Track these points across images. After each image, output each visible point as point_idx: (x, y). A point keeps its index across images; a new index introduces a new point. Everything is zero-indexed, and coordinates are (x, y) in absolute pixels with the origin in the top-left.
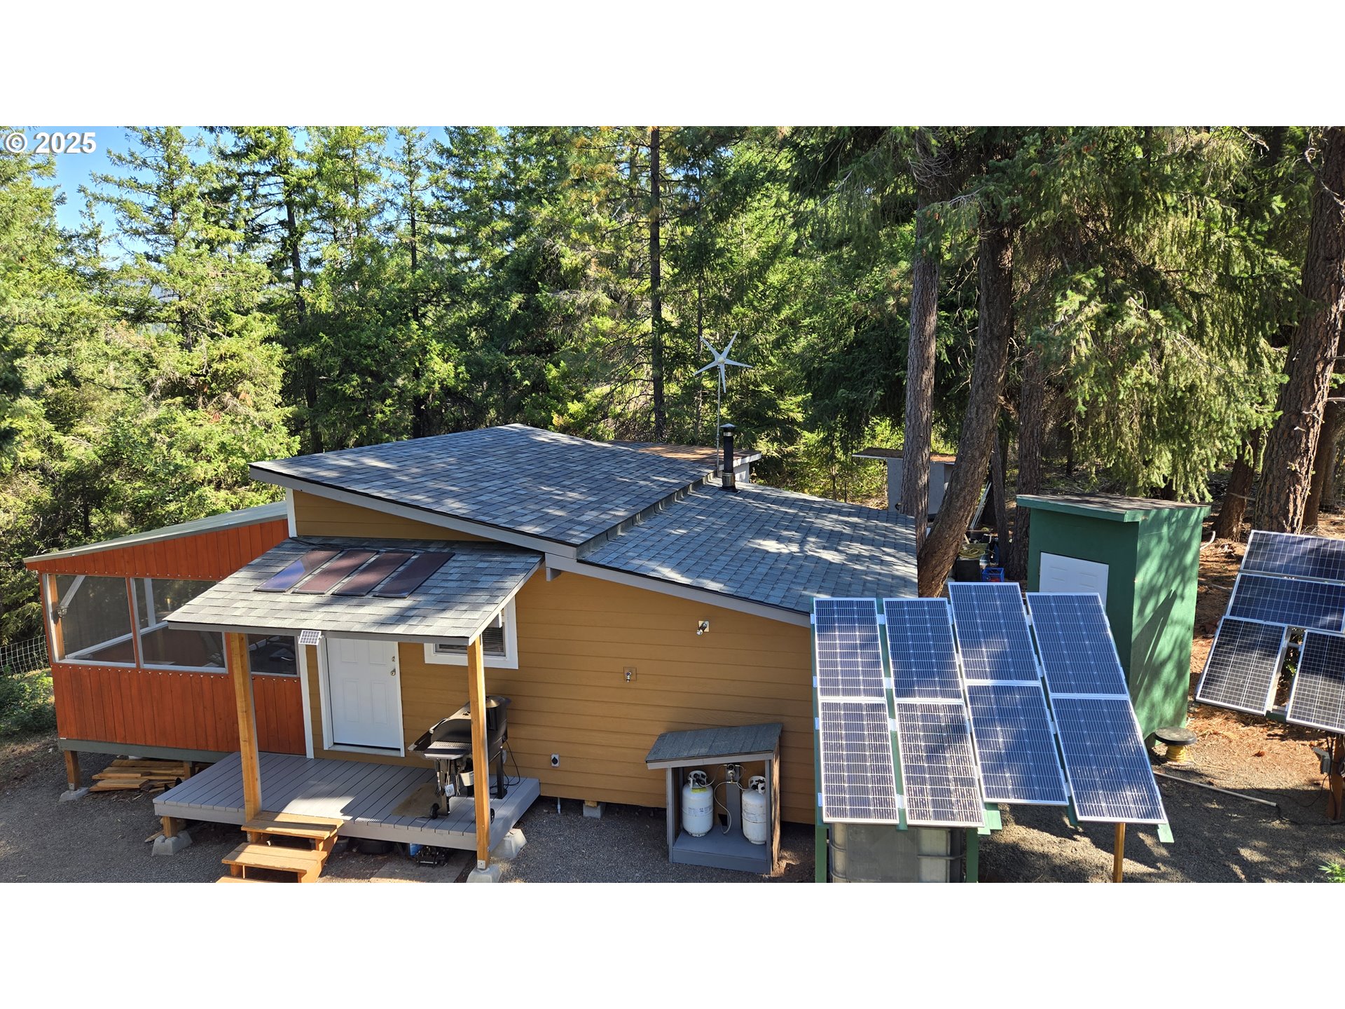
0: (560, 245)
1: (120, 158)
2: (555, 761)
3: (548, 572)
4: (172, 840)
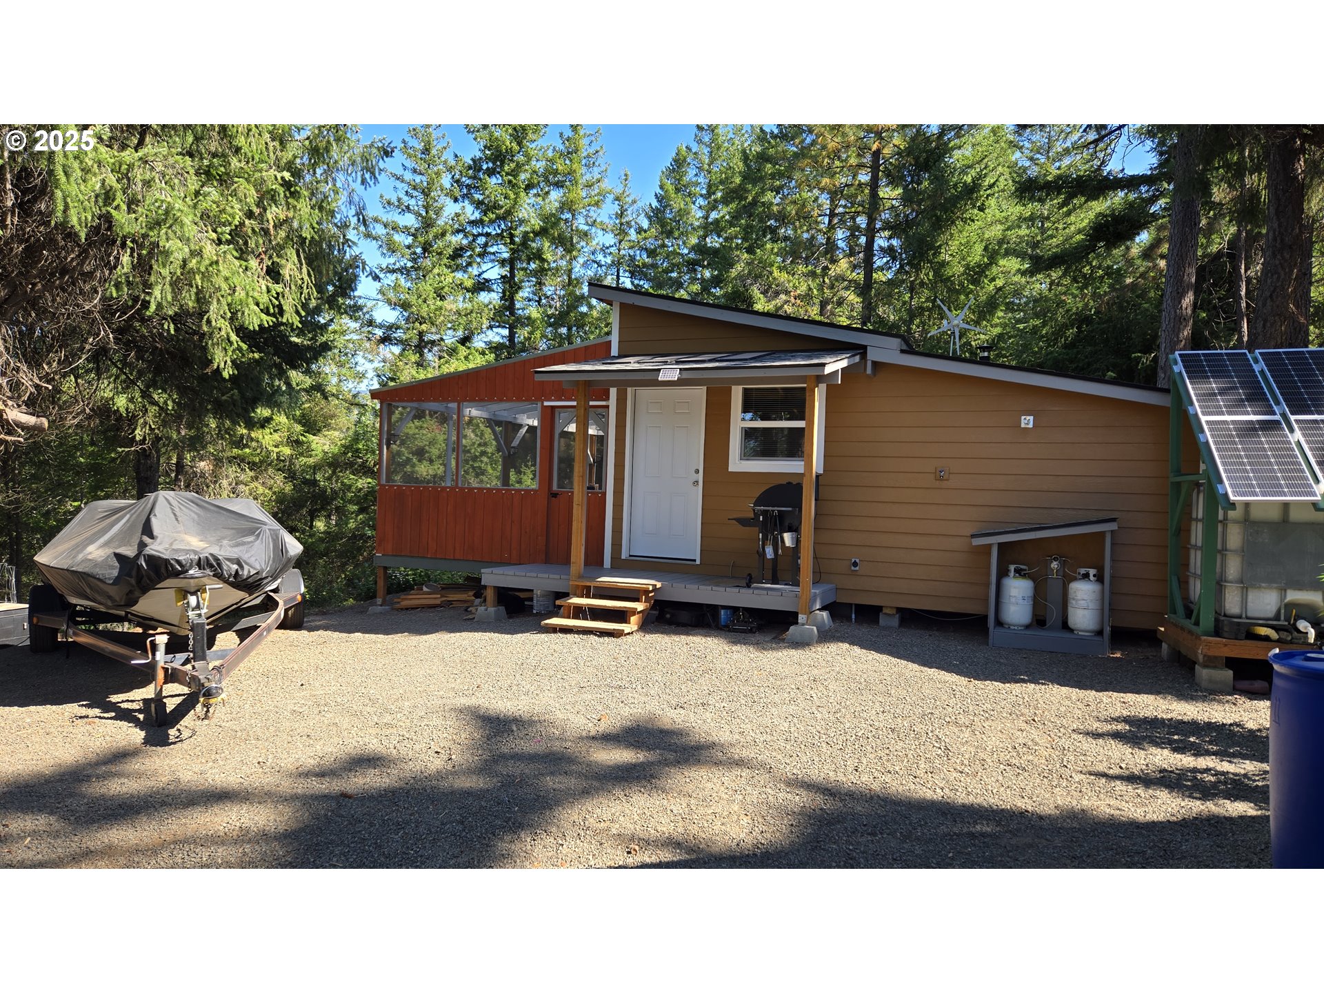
0: (756, 292)
1: (389, 203)
2: (855, 564)
3: (869, 364)
4: (493, 609)
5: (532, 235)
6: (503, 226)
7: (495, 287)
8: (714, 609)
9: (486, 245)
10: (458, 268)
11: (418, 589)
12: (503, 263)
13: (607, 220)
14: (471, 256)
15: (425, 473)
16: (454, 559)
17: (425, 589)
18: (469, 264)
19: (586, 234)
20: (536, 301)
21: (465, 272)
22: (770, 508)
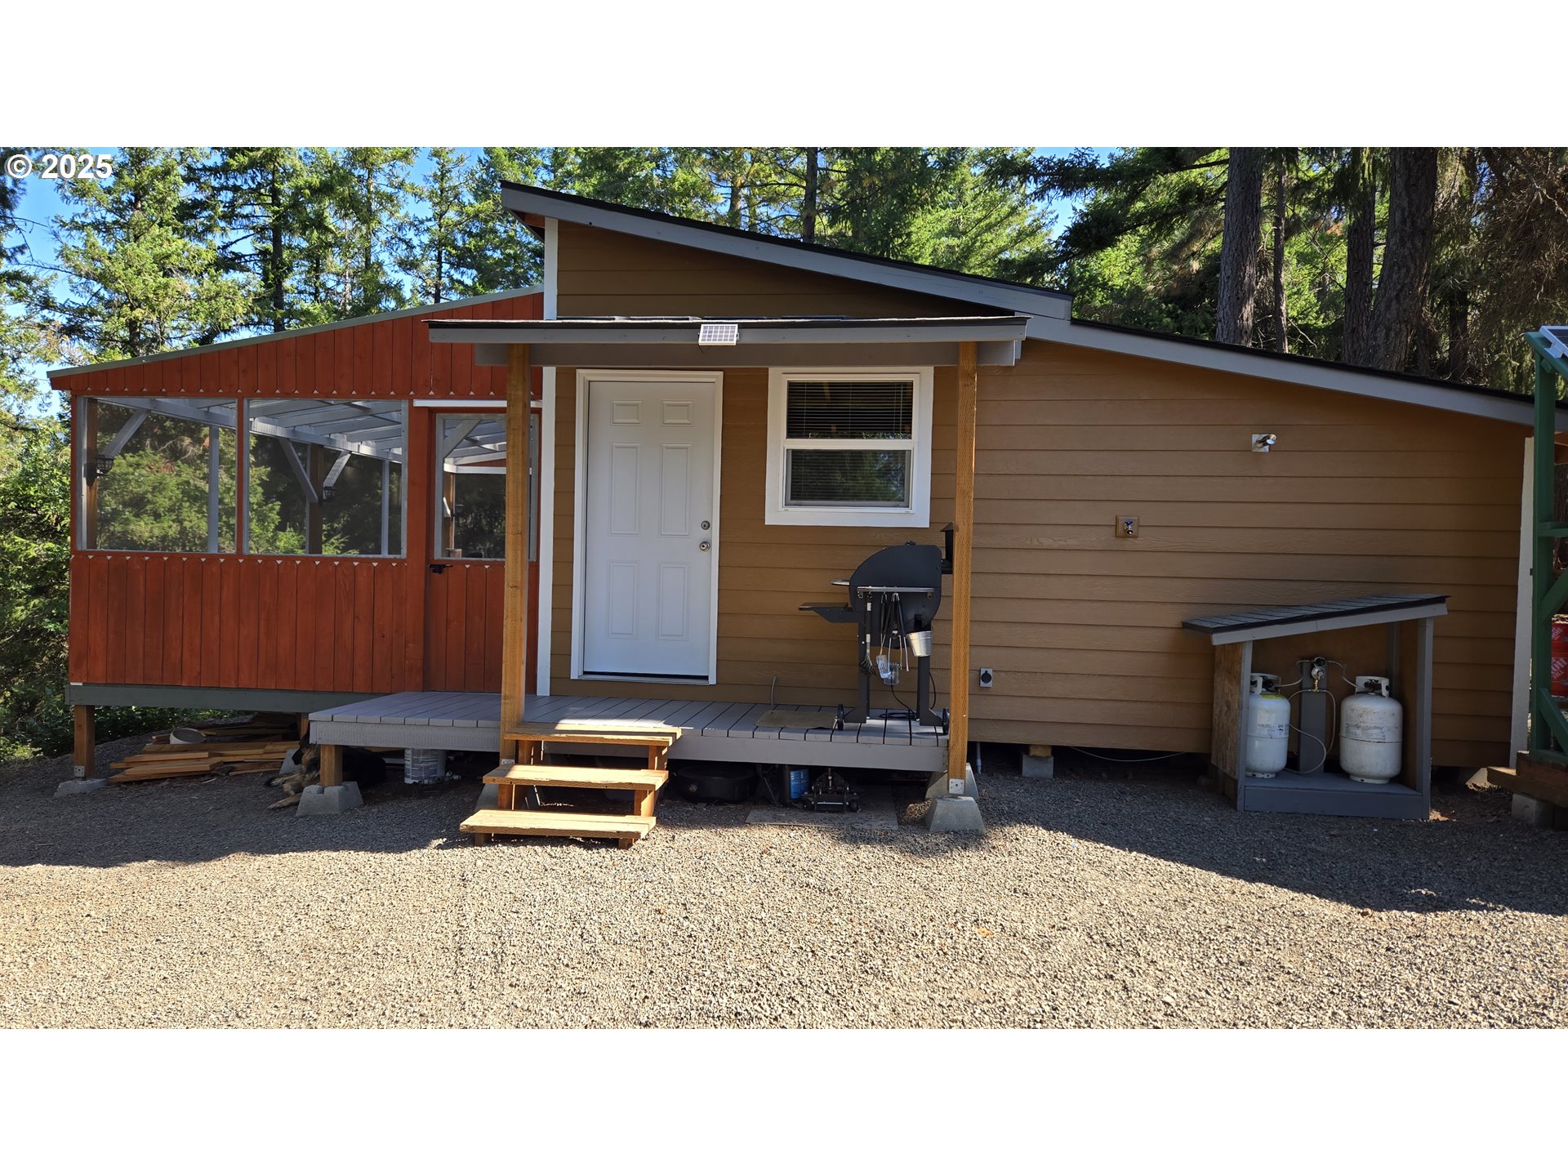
2: (986, 678)
4: (336, 789)
5: (307, 191)
6: (259, 179)
7: (250, 265)
8: (777, 772)
9: (232, 204)
10: (189, 232)
11: (159, 741)
12: (260, 231)
13: (420, 183)
14: (210, 218)
15: (147, 534)
16: (238, 688)
17: (174, 740)
18: (209, 229)
19: (390, 198)
20: (310, 294)
21: (201, 240)
22: (884, 589)
